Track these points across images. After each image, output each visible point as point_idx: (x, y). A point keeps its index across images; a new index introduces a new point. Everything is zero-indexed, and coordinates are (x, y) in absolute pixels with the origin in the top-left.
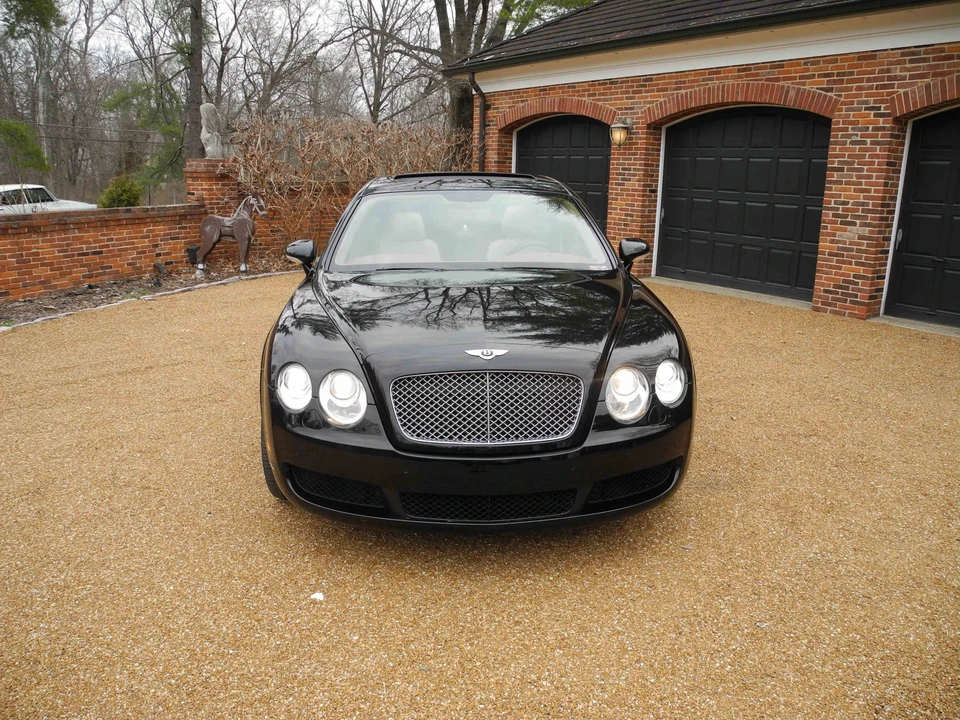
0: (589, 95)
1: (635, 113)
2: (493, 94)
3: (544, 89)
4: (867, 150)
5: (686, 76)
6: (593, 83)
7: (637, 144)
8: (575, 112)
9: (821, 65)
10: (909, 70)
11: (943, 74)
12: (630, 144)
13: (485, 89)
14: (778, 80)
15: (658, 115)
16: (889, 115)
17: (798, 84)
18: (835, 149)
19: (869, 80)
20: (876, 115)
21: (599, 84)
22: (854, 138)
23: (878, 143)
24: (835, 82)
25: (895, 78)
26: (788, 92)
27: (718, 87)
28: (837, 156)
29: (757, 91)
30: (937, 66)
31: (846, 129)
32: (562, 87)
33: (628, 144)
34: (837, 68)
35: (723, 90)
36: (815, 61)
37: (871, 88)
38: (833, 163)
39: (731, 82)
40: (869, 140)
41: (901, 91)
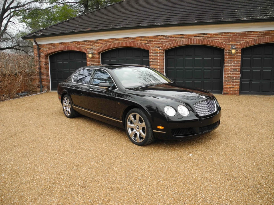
0: (77, 45)
1: (93, 50)
2: (42, 45)
3: (61, 43)
4: (158, 57)
5: (109, 40)
6: (79, 42)
7: (95, 57)
8: (73, 49)
9: (145, 38)
10: (165, 40)
11: (172, 41)
12: (93, 58)
13: (39, 43)
14: (134, 41)
15: (101, 50)
16: (162, 49)
17: (140, 42)
18: (151, 57)
19: (157, 42)
20: (159, 49)
21: (81, 42)
22: (155, 54)
23: (161, 55)
24: (149, 42)
25: (163, 41)
26: (137, 44)
27: (118, 43)
28: (151, 58)
29: (129, 44)
30: (171, 39)
31: (153, 52)
32: (68, 43)
33: (92, 58)
34: (149, 39)
35: (120, 44)
36: (143, 37)
37: (157, 43)
38: (151, 60)
39: (122, 42)
40: (158, 55)
41: (164, 44)
